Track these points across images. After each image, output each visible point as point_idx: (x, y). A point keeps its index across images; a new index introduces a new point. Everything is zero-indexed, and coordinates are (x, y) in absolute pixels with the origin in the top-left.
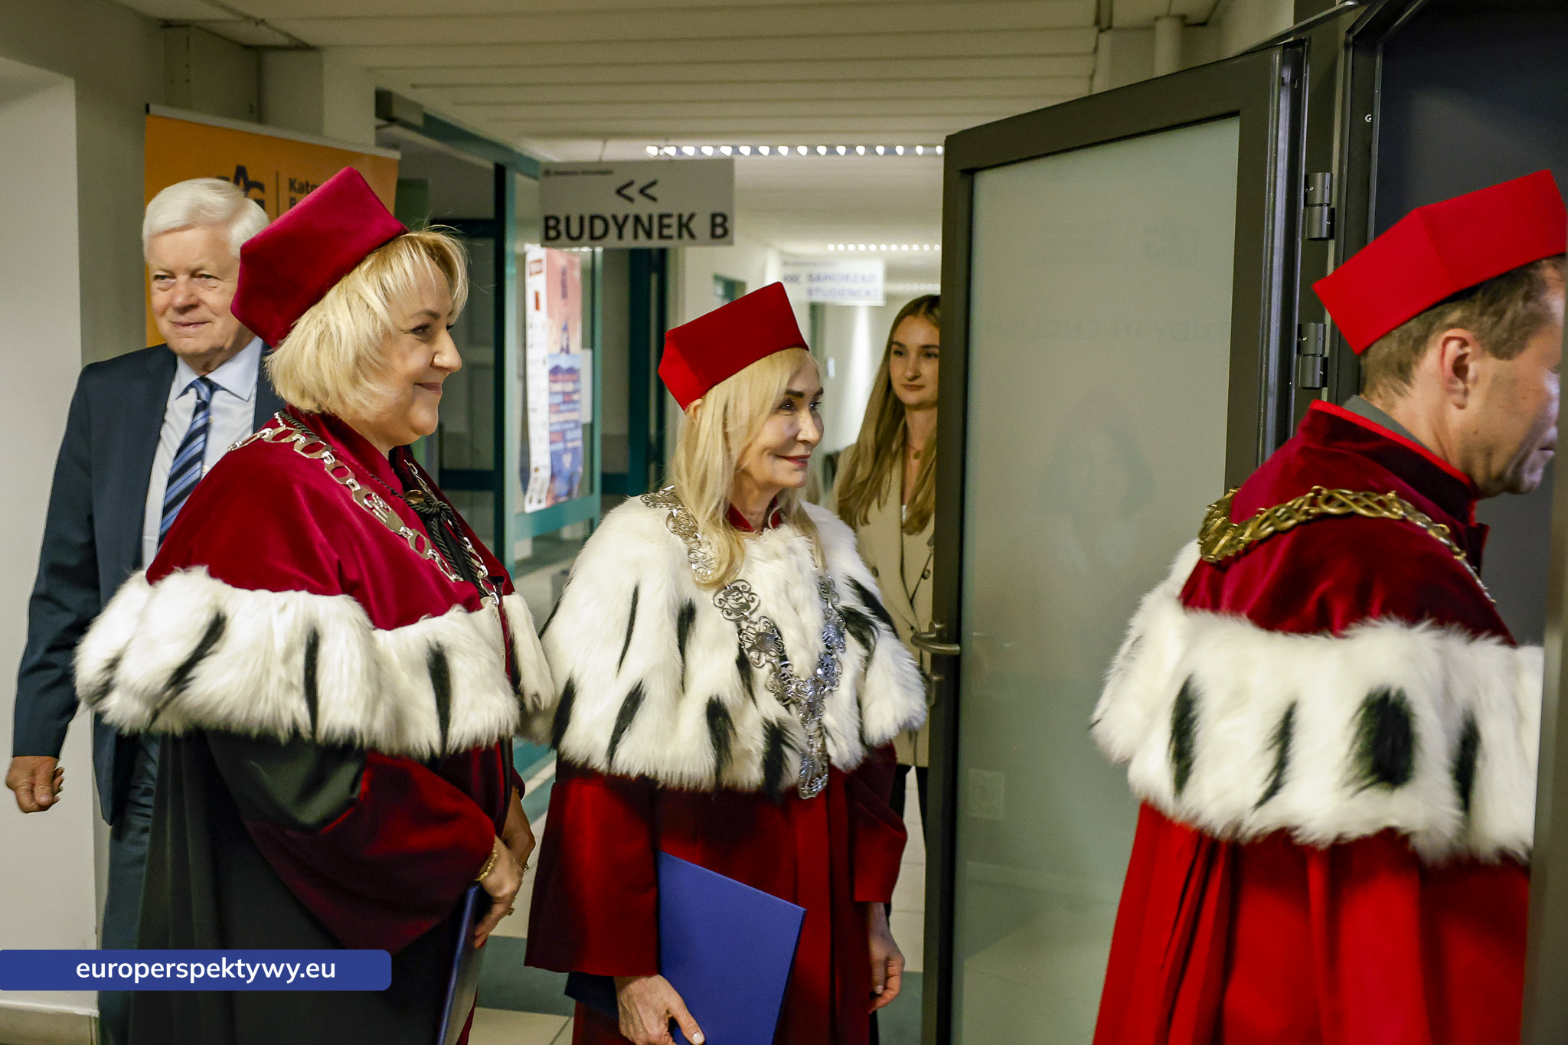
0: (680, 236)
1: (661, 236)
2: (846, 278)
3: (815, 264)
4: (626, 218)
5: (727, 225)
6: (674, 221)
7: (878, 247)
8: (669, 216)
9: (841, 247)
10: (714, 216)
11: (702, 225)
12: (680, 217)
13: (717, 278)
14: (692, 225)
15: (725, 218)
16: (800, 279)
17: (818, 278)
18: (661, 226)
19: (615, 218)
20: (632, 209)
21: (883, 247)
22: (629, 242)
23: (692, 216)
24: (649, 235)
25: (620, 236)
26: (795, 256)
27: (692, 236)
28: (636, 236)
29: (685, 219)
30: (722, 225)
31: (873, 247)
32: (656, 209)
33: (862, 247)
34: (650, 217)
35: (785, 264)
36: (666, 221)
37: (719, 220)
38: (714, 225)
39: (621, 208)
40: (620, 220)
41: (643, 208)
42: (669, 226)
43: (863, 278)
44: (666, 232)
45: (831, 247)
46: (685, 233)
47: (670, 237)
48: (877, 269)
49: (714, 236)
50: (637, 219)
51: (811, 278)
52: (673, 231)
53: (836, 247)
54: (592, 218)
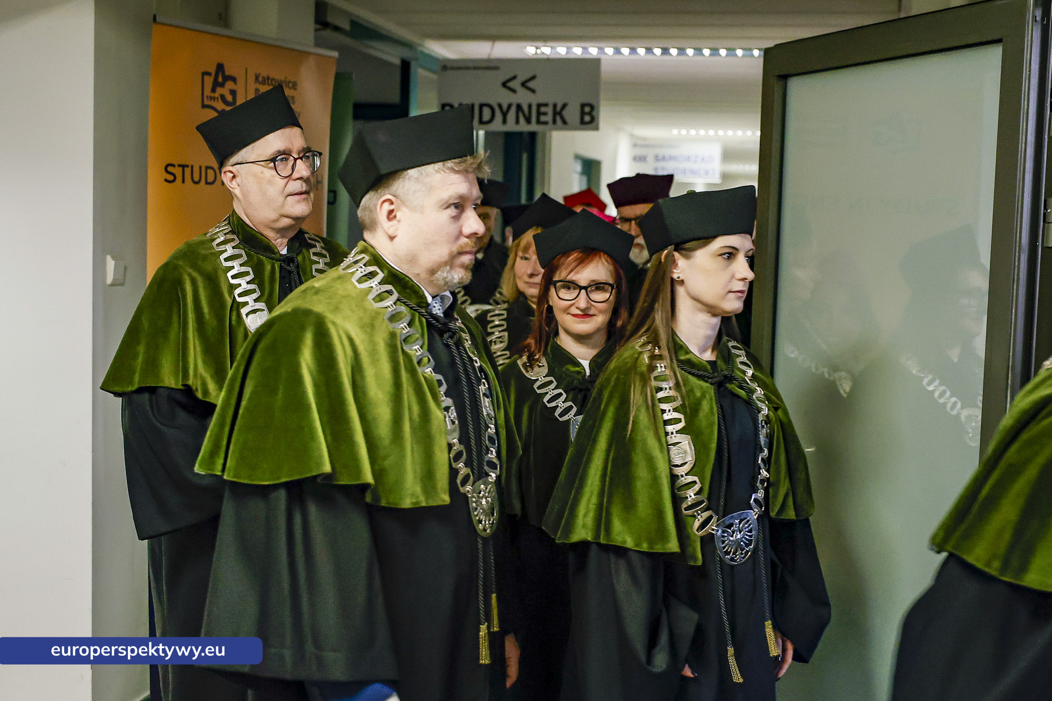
0: (554, 122)
1: (539, 122)
2: (688, 158)
3: (661, 146)
4: (510, 106)
5: (594, 113)
6: (549, 110)
7: (716, 133)
8: (546, 105)
9: (684, 132)
10: (583, 106)
11: (572, 113)
12: (555, 106)
13: (577, 157)
14: (565, 113)
15: (592, 107)
16: (648, 159)
17: (664, 159)
18: (539, 114)
19: (500, 106)
20: (514, 99)
21: (721, 133)
22: (511, 126)
23: (564, 106)
24: (528, 121)
25: (504, 121)
26: (644, 139)
27: (564, 122)
28: (517, 122)
29: (558, 108)
30: (590, 114)
31: (712, 132)
32: (534, 99)
33: (702, 132)
34: (530, 106)
35: (635, 145)
36: (543, 109)
37: (587, 109)
38: (583, 114)
39: (506, 98)
40: (505, 107)
41: (523, 98)
42: (545, 114)
43: (703, 159)
44: (543, 118)
45: (675, 132)
46: (558, 118)
47: (546, 123)
48: (715, 151)
49: (583, 122)
50: (519, 107)
51: (657, 158)
52: (549, 118)
53: (679, 132)
54: (481, 106)
